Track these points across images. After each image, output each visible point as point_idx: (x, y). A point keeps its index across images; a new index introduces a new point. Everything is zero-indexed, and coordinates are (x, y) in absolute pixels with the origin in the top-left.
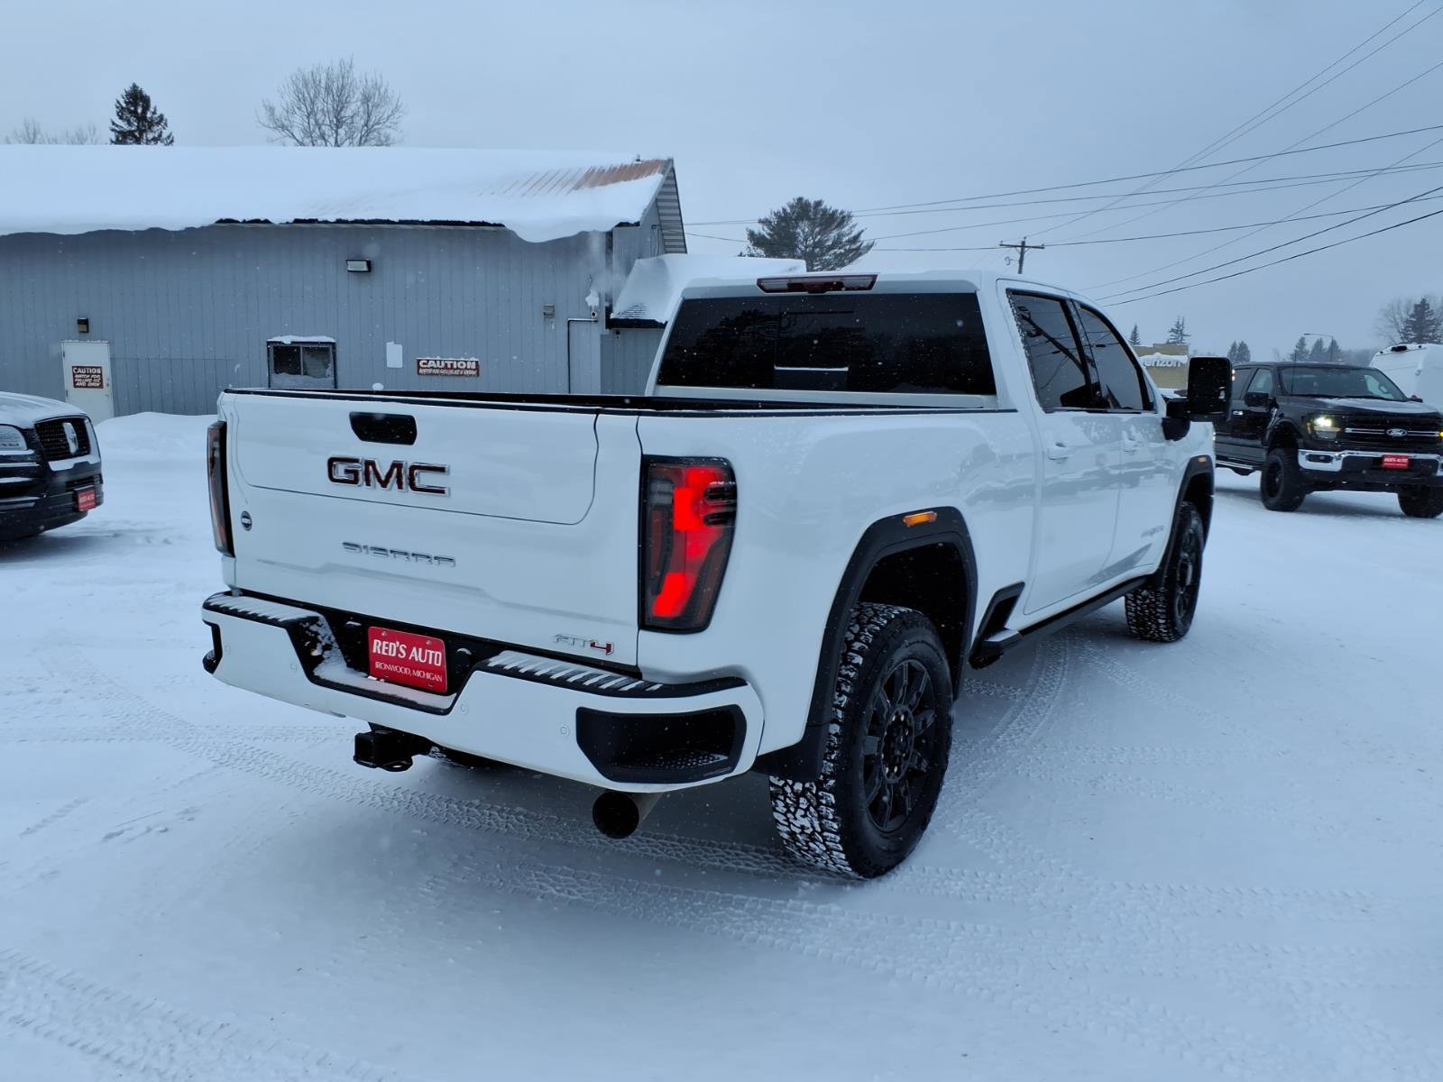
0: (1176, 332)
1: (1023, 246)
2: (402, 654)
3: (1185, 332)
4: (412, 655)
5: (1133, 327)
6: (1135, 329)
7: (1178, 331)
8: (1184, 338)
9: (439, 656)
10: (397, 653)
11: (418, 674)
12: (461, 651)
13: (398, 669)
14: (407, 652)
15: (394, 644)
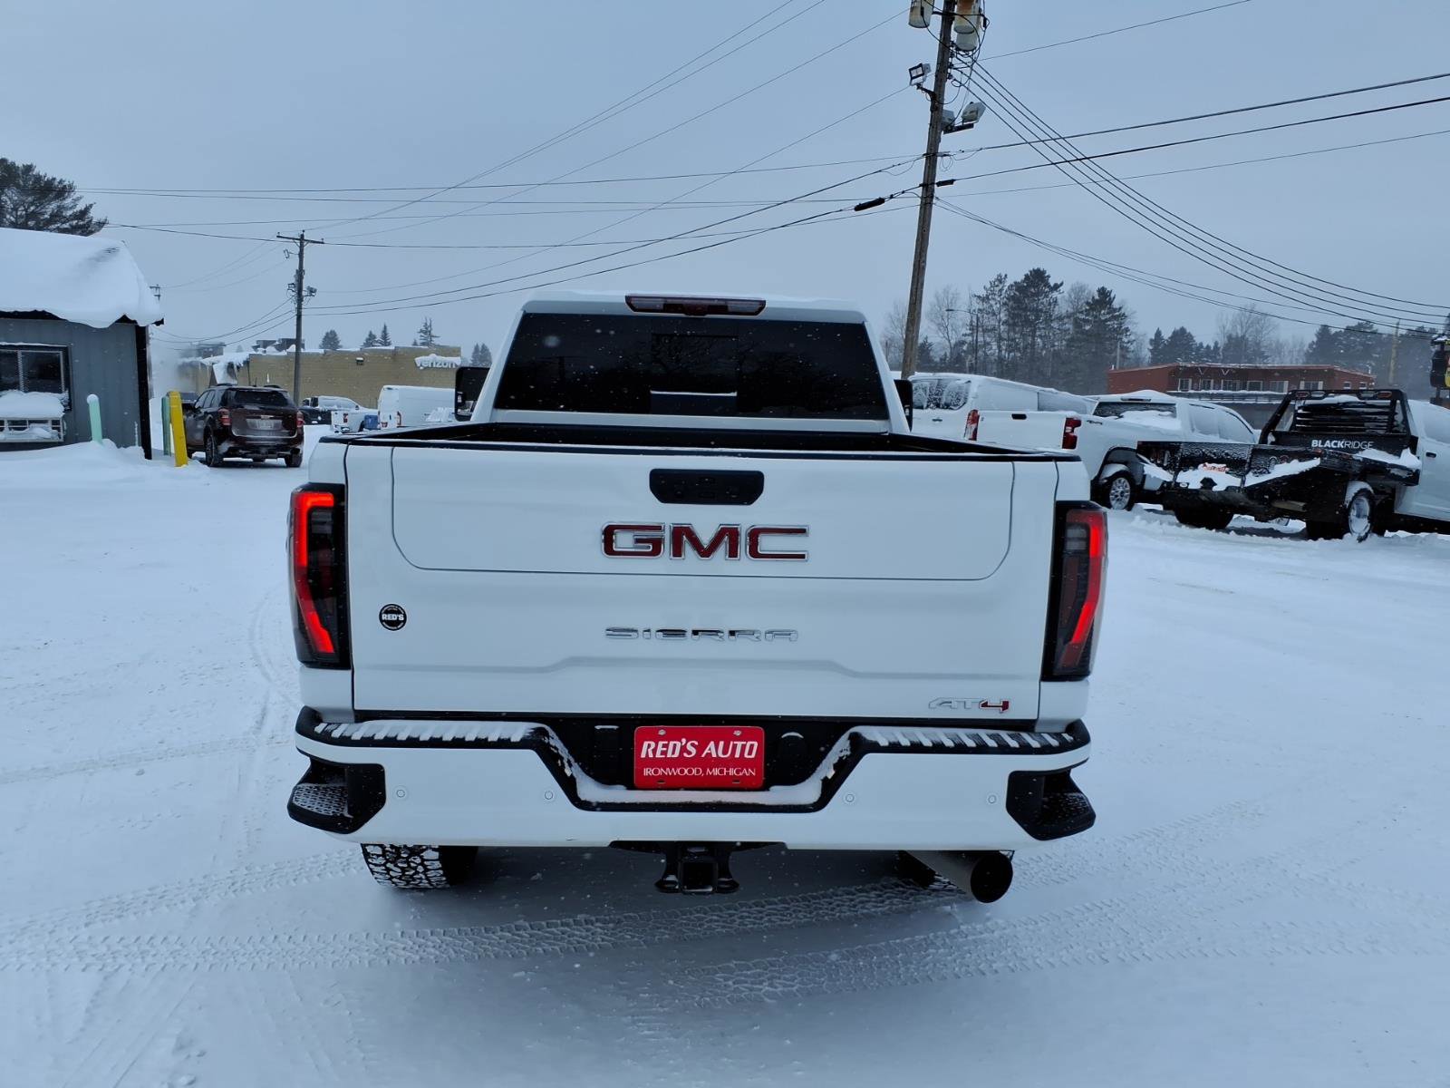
0: (425, 333)
1: (302, 239)
2: (690, 753)
3: (433, 333)
4: (706, 751)
5: (383, 326)
6: (385, 327)
7: (427, 331)
8: (433, 339)
9: (752, 746)
10: (681, 752)
11: (716, 772)
12: (788, 737)
13: (682, 771)
14: (700, 749)
15: (678, 744)
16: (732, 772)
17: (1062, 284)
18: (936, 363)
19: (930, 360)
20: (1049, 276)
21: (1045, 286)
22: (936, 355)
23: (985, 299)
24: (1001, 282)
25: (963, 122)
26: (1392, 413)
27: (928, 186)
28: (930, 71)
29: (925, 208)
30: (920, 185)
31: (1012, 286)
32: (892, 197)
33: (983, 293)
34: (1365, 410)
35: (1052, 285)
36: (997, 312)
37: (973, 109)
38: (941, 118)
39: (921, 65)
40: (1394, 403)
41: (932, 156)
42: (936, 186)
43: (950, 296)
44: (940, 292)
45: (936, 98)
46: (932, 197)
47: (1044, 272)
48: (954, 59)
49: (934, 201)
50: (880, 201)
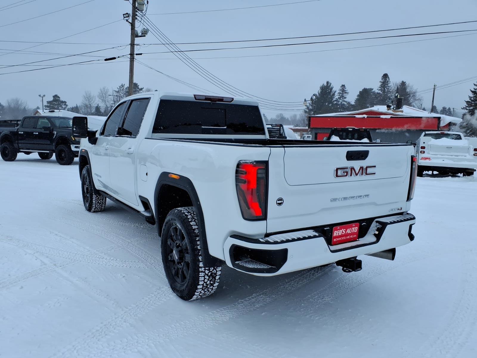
2: (344, 233)
9: (356, 228)
10: (342, 233)
11: (348, 237)
12: (364, 224)
13: (342, 238)
14: (346, 231)
15: (341, 230)
16: (352, 236)
17: (143, 88)
18: (103, 113)
19: (100, 112)
20: (139, 85)
21: (138, 89)
22: (102, 110)
23: (118, 92)
24: (123, 87)
25: (142, 34)
26: (280, 131)
27: (132, 54)
28: (130, 16)
29: (132, 62)
30: (129, 54)
31: (127, 88)
32: (119, 57)
33: (117, 90)
34: (273, 130)
35: (140, 88)
36: (122, 96)
37: (145, 31)
38: (134, 32)
39: (127, 13)
40: (280, 127)
41: (132, 45)
42: (135, 55)
43: (106, 90)
44: (102, 89)
45: (133, 25)
46: (134, 58)
47: (137, 84)
48: (137, 13)
49: (135, 60)
50: (114, 58)
